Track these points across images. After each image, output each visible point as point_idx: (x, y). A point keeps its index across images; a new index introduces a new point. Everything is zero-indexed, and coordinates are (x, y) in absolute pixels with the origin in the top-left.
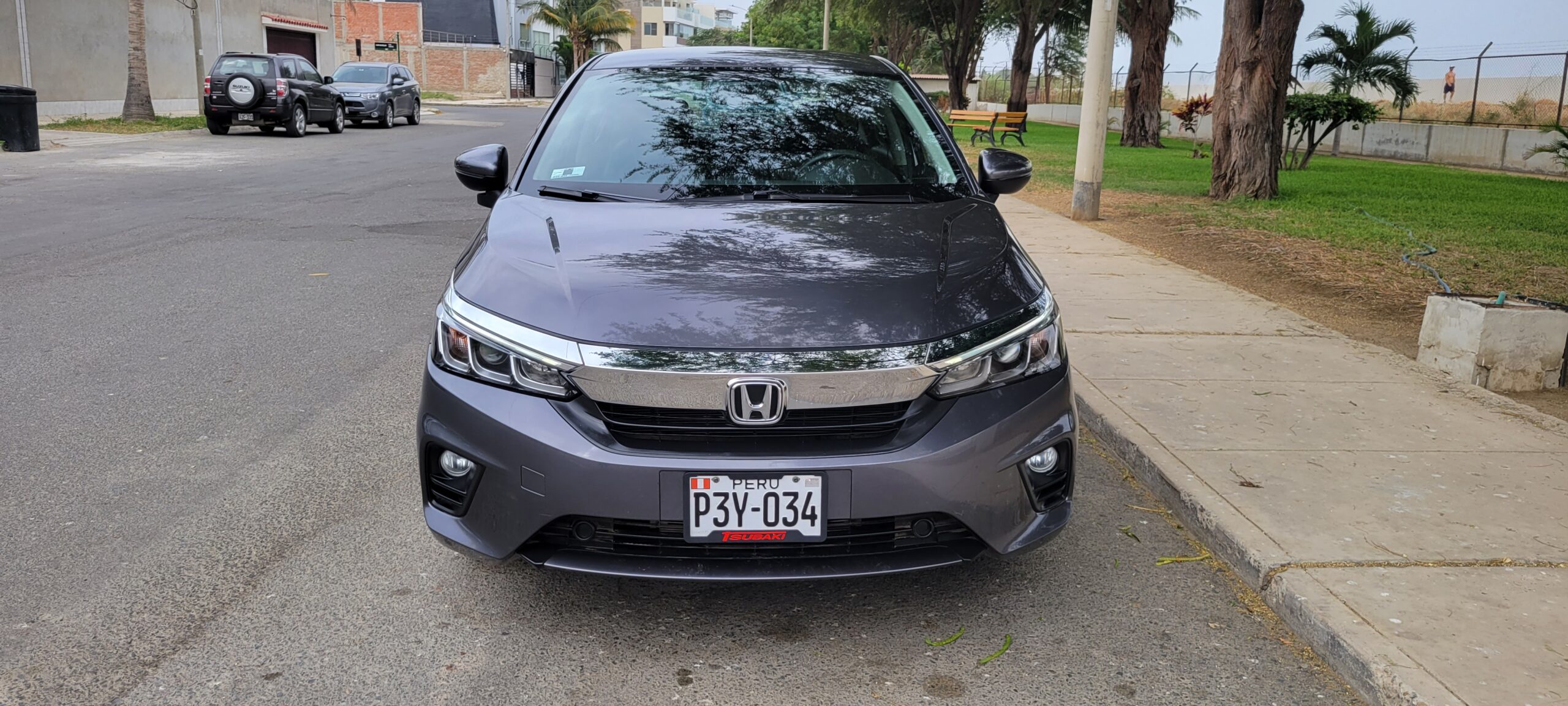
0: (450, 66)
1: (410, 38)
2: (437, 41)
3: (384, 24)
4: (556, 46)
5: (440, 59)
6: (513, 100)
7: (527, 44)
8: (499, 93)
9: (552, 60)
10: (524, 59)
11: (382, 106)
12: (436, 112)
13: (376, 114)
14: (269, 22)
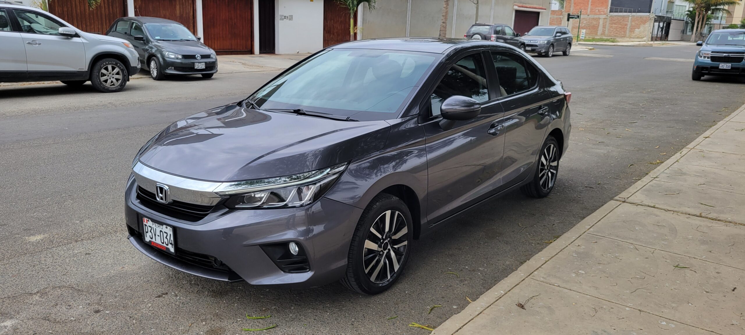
0: (621, 25)
1: (603, 11)
2: (617, 12)
3: (591, 5)
4: (689, 13)
5: (616, 21)
6: (652, 42)
7: (672, 12)
8: (645, 38)
9: (684, 21)
10: (664, 20)
11: (547, 47)
12: (591, 49)
13: (543, 51)
14: (516, 8)
